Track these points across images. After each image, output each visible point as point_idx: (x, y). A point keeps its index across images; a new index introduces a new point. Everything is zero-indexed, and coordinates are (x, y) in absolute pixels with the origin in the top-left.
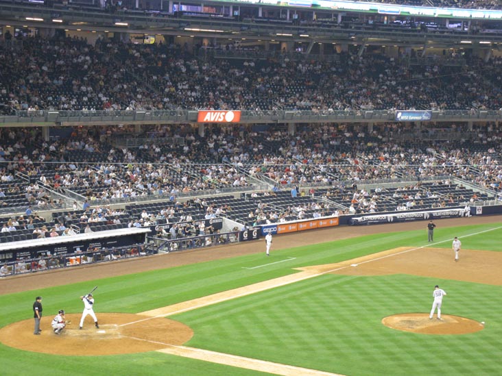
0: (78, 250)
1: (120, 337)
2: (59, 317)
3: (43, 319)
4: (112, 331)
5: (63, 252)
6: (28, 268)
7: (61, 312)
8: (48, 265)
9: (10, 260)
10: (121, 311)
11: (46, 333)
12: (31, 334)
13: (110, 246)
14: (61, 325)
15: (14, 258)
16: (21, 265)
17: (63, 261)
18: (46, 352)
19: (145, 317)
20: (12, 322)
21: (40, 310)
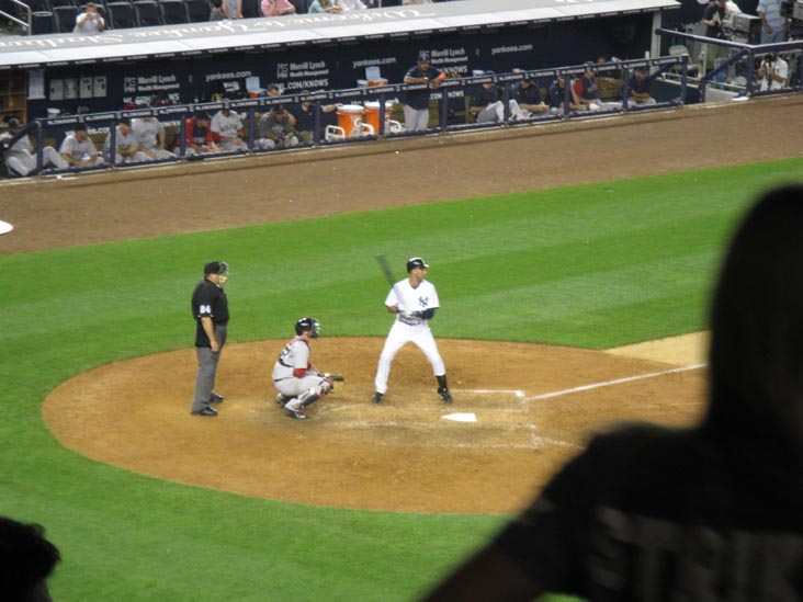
0: (374, 74)
1: (537, 442)
2: (299, 351)
3: (233, 354)
4: (502, 417)
5: (312, 82)
6: (171, 141)
7: (304, 329)
8: (249, 134)
9: (95, 105)
10: (543, 336)
11: (240, 409)
12: (177, 412)
13: (504, 64)
14: (312, 385)
15: (114, 100)
16: (143, 127)
17: (313, 122)
18: (239, 487)
19: (639, 365)
20: (104, 361)
21: (220, 318)
